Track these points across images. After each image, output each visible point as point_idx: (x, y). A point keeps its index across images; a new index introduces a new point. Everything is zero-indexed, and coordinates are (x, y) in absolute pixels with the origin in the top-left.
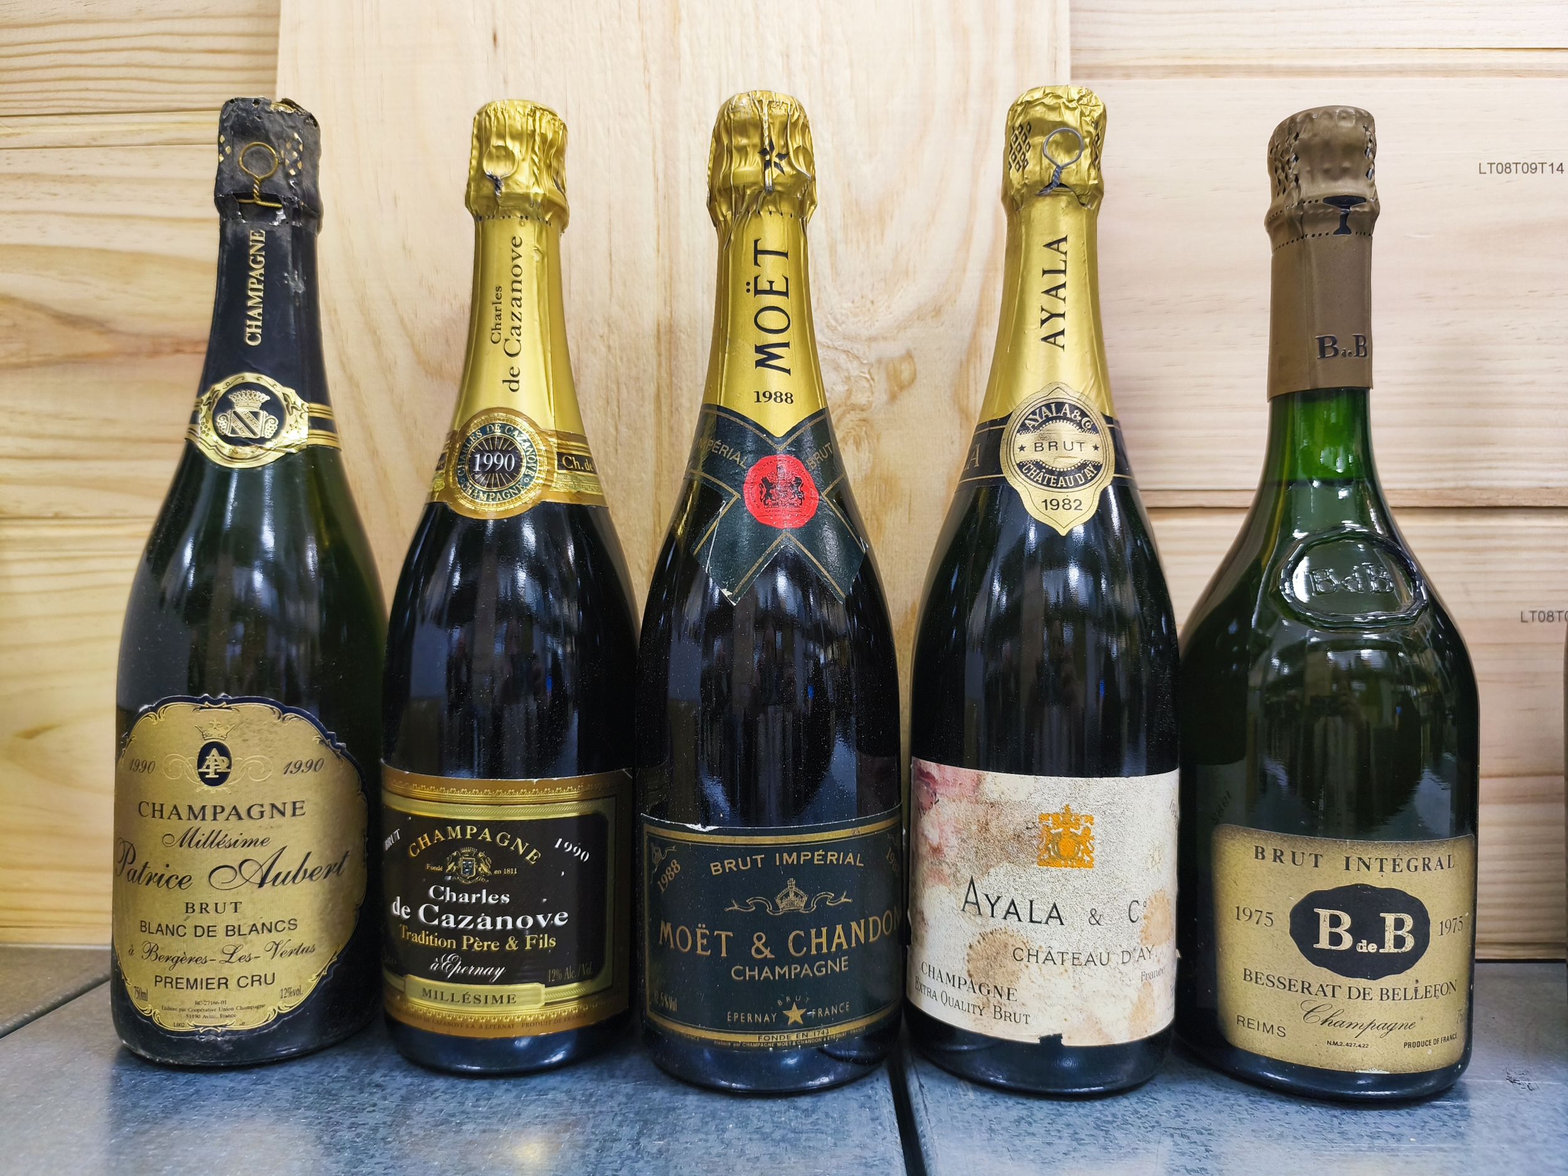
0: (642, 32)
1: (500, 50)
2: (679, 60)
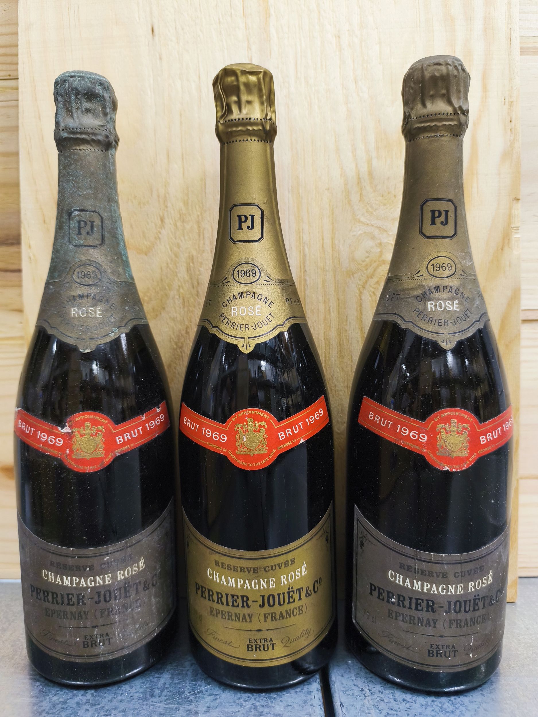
0: (246, 23)
1: (156, 38)
2: (270, 41)
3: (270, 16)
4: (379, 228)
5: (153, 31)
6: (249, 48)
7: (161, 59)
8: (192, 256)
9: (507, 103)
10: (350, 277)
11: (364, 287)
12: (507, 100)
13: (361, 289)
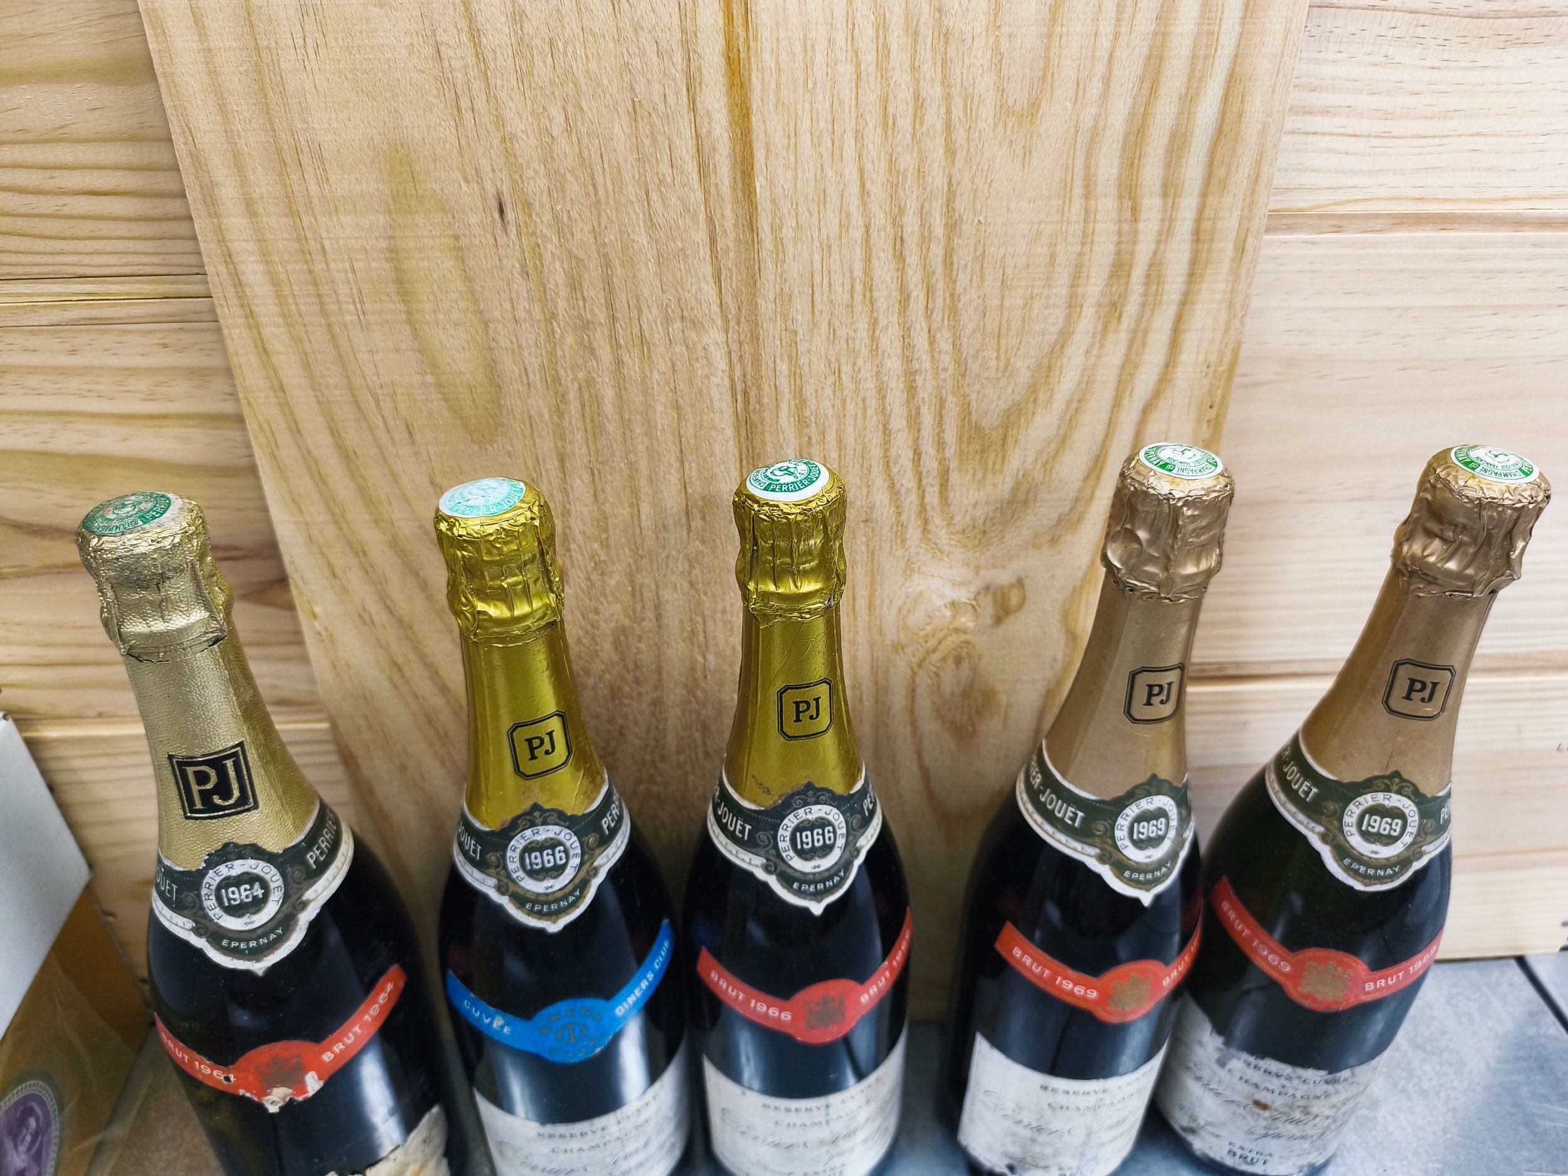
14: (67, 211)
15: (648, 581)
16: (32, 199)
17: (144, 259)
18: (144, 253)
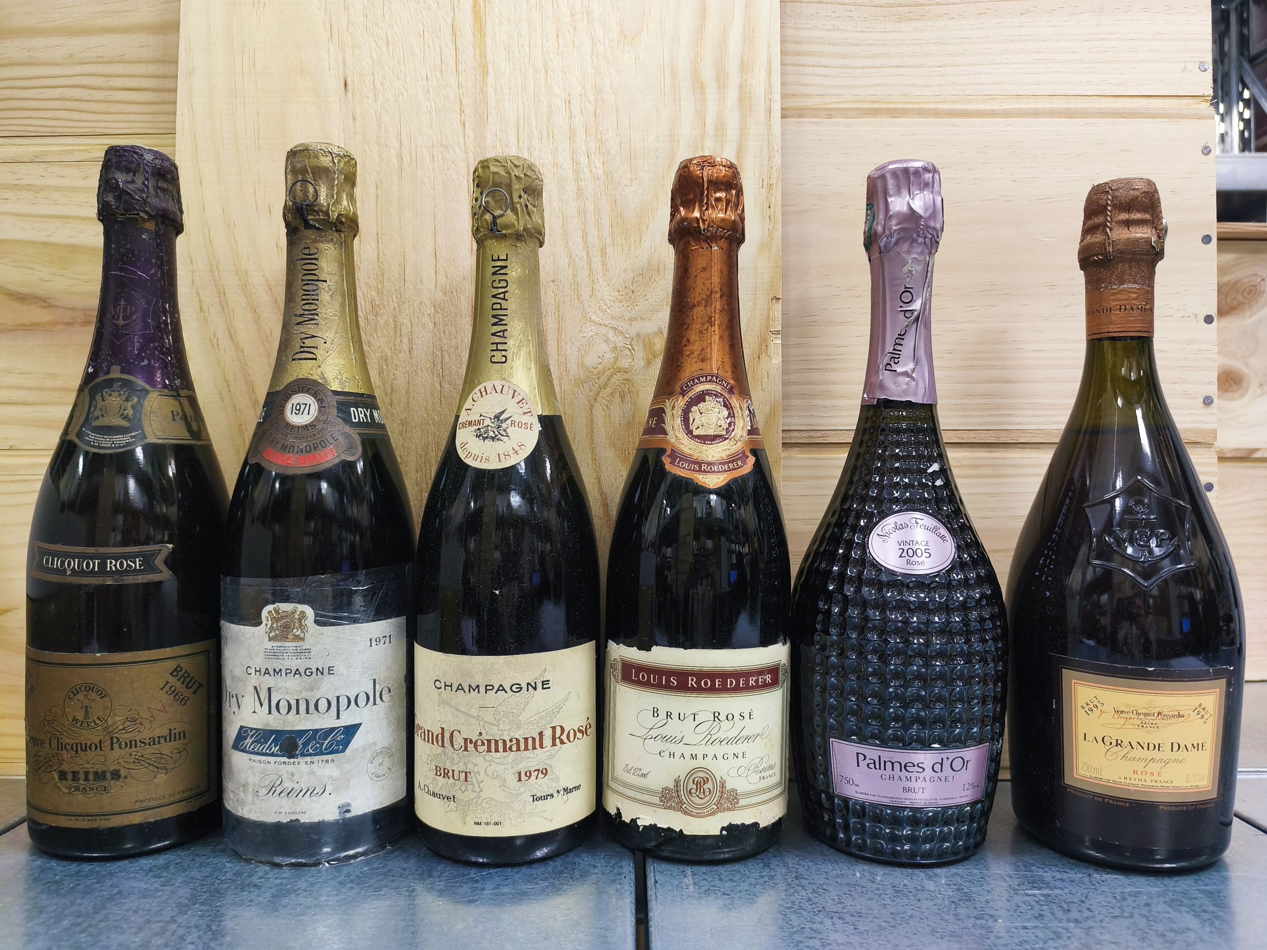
0: (459, 81)
1: (350, 94)
2: (487, 104)
3: (487, 74)
4: (614, 329)
5: (346, 85)
6: (462, 110)
7: (354, 119)
8: (386, 356)
9: (765, 186)
10: (579, 387)
11: (595, 400)
12: (765, 182)
13: (592, 402)
14: (110, 98)
15: (406, 321)
16: (93, 92)
17: (144, 125)
18: (144, 122)
